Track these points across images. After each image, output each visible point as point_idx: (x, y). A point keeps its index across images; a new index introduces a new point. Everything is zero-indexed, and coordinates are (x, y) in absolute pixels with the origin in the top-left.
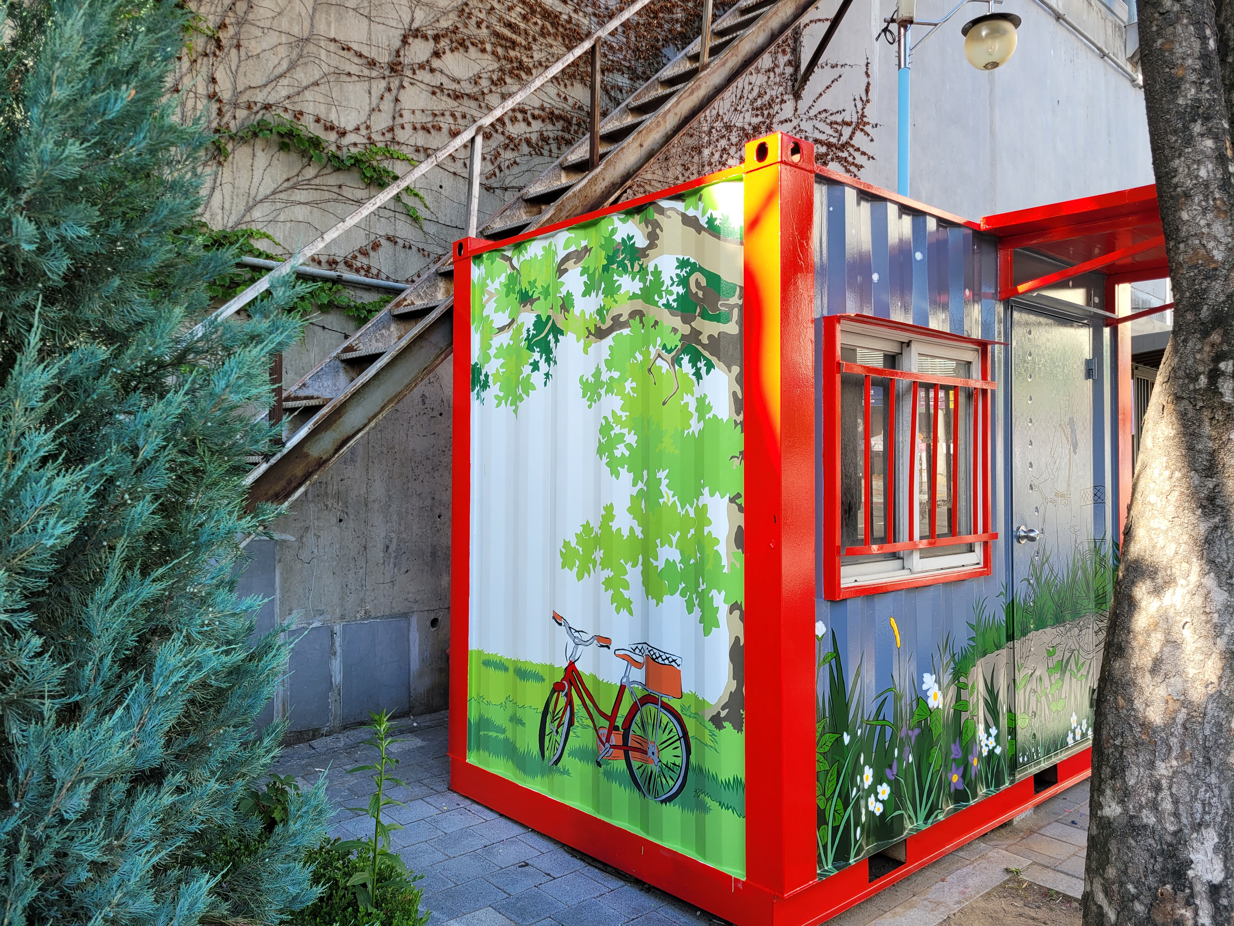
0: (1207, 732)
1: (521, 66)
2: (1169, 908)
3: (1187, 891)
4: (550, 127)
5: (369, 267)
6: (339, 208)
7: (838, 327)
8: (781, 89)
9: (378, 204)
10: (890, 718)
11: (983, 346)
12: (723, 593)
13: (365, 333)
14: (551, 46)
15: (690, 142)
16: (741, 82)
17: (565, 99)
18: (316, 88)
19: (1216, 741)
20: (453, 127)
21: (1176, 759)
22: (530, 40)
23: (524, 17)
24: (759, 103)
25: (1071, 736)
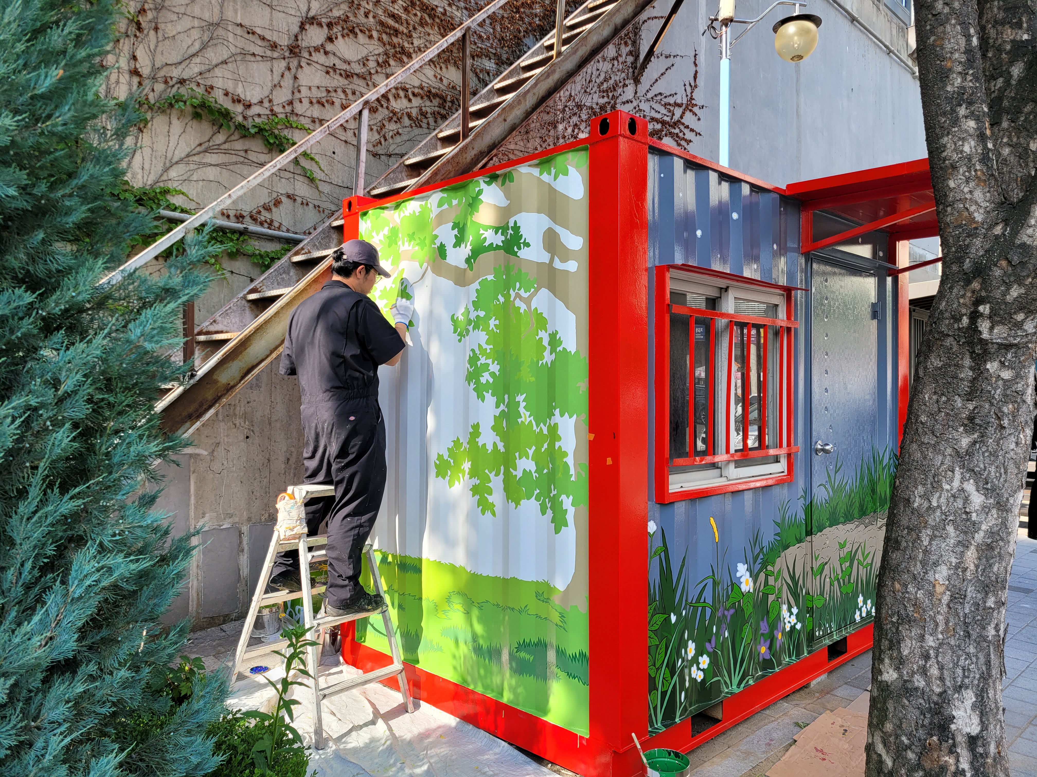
0: (967, 611)
1: (403, 51)
2: (936, 756)
3: (951, 741)
4: (428, 103)
5: (272, 221)
6: (245, 169)
7: (668, 275)
8: (623, 75)
9: (278, 167)
10: (709, 601)
11: (788, 291)
12: (571, 497)
13: (268, 277)
14: (429, 34)
15: (546, 118)
16: (590, 68)
17: (441, 79)
18: (225, 66)
19: (974, 618)
20: (344, 102)
21: (942, 633)
22: (411, 28)
23: (406, 9)
24: (605, 86)
25: (858, 613)
